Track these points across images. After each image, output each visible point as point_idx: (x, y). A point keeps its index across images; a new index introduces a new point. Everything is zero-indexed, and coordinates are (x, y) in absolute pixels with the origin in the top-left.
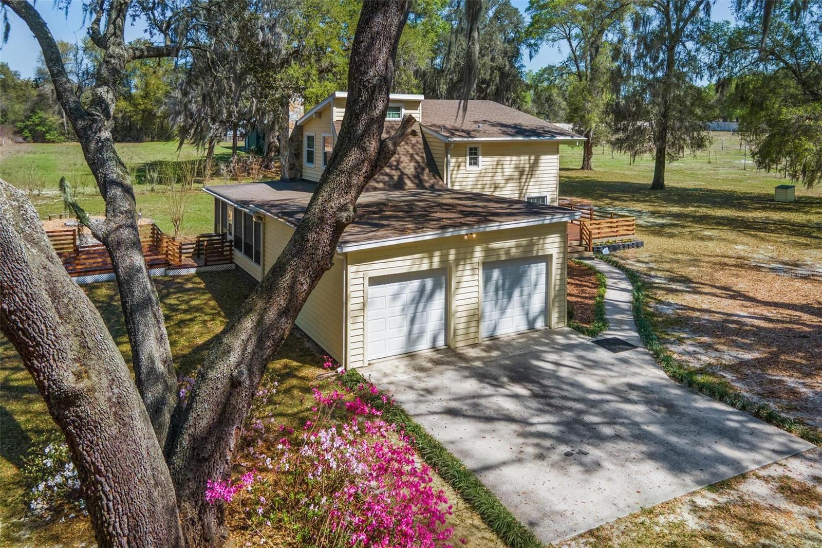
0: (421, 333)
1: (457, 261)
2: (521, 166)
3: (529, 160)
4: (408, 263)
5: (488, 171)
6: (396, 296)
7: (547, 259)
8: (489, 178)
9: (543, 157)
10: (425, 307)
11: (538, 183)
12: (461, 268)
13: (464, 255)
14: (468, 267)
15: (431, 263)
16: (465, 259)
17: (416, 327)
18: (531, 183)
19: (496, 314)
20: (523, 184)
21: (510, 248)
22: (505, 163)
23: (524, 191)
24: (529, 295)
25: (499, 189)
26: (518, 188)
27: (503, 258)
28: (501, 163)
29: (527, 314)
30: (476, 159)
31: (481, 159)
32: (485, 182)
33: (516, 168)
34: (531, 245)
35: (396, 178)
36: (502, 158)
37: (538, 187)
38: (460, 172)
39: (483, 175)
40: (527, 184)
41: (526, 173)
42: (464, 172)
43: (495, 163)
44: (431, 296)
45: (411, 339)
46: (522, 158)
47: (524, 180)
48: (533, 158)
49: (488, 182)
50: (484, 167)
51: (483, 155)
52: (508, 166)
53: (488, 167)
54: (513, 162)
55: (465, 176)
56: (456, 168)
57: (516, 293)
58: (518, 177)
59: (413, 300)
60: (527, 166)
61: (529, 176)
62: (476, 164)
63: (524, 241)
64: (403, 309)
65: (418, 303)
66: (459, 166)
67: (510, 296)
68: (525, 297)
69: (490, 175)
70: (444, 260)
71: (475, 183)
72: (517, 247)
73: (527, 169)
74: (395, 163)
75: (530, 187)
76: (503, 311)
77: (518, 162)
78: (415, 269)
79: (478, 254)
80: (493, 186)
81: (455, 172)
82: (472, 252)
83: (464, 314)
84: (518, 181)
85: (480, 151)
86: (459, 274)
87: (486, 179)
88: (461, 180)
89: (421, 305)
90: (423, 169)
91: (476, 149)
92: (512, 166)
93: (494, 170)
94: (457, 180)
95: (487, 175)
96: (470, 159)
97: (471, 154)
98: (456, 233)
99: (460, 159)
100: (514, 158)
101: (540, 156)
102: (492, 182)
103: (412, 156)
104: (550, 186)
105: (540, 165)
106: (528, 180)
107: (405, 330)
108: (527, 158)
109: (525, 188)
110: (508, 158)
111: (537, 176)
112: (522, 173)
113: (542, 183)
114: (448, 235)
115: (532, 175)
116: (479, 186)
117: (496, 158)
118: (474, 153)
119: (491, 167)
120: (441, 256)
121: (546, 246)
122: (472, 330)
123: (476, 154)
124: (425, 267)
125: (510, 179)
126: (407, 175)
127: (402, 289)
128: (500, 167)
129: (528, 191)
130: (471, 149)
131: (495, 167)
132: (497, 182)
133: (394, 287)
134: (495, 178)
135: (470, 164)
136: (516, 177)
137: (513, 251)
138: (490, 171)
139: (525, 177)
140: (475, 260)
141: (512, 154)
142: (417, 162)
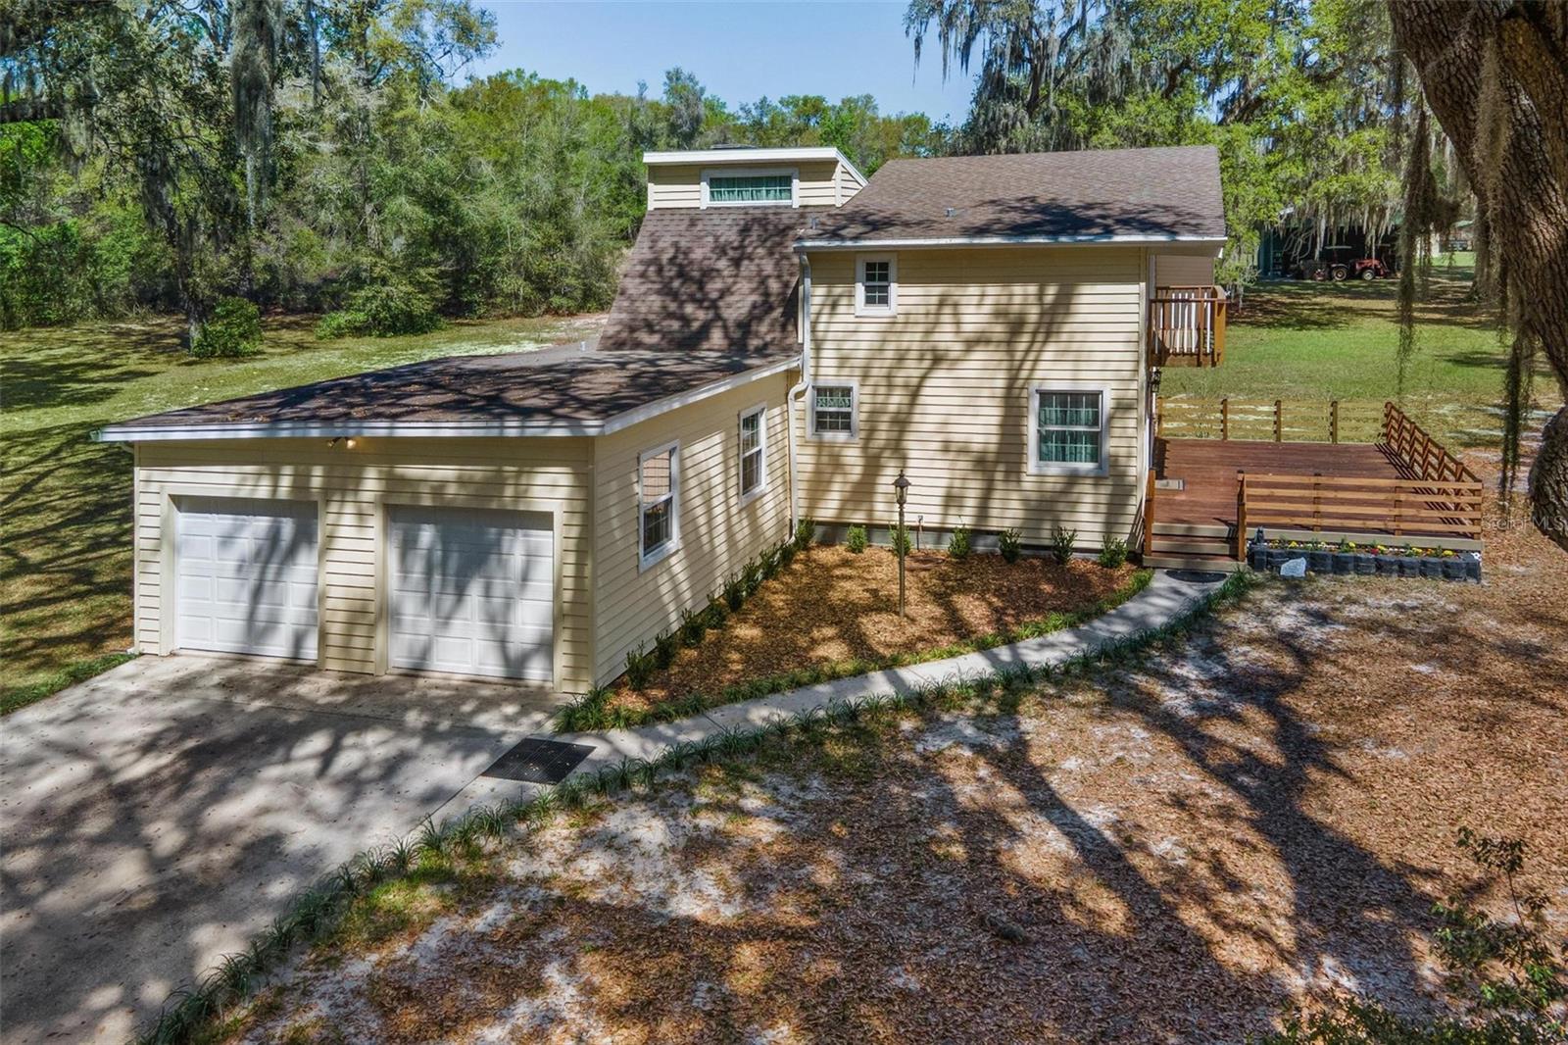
0: (273, 623)
1: (327, 492)
2: (1015, 309)
3: (1041, 295)
4: (233, 479)
5: (912, 319)
6: (227, 540)
7: (544, 521)
8: (918, 337)
9: (1086, 289)
10: (279, 573)
11: (1071, 356)
12: (334, 507)
13: (343, 485)
14: (349, 508)
15: (275, 486)
16: (344, 491)
17: (263, 609)
18: (1046, 356)
19: (427, 623)
20: (1019, 356)
21: (444, 483)
22: (964, 300)
23: (1024, 374)
24: (509, 601)
25: (945, 365)
26: (1005, 365)
27: (427, 501)
28: (951, 300)
29: (502, 642)
30: (885, 289)
31: (894, 289)
32: (904, 345)
33: (997, 314)
34: (497, 483)
35: (696, 325)
36: (954, 290)
37: (1068, 366)
38: (837, 318)
39: (899, 328)
40: (1032, 356)
41: (1029, 328)
42: (851, 318)
43: (934, 300)
44: (291, 553)
45: (256, 630)
46: (1018, 289)
47: (1022, 346)
48: (1052, 290)
49: (915, 346)
50: (902, 310)
51: (901, 281)
52: (972, 309)
53: (913, 310)
54: (989, 300)
55: (851, 327)
56: (827, 310)
57: (475, 590)
58: (1002, 337)
59: (258, 554)
60: (1035, 309)
61: (1040, 337)
62: (884, 301)
63: (477, 472)
64: (240, 569)
65: (267, 562)
66: (834, 305)
67: (460, 593)
68: (497, 601)
69: (921, 328)
70: (301, 485)
71: (876, 345)
72: (461, 482)
73: (1033, 318)
74: (714, 295)
75: (1042, 365)
76: (445, 620)
77: (1004, 300)
78: (244, 493)
79: (372, 483)
80: (929, 356)
81: (824, 318)
82: (359, 479)
83: (341, 604)
84: (1003, 347)
85: (892, 272)
86: (331, 519)
87: (907, 337)
88: (840, 336)
89: (273, 568)
90: (771, 309)
91: (884, 266)
92: (986, 309)
93: (931, 318)
94: (830, 336)
95: (910, 328)
96: (868, 289)
97: (870, 278)
98: (299, 433)
99: (838, 290)
100: (992, 290)
101: (1075, 285)
102: (926, 346)
103: (763, 281)
104: (1114, 365)
105: (1074, 309)
106: (1037, 346)
107: (243, 606)
108: (1032, 289)
109: (1028, 365)
110: (973, 290)
111: (1064, 337)
112: (1016, 327)
113: (1084, 356)
114: (285, 434)
115: (1048, 333)
116: (890, 354)
117: (937, 290)
118: (878, 275)
119: (922, 310)
120: (295, 475)
121: (536, 491)
122: (358, 642)
123: (884, 278)
124: (263, 492)
125: (978, 342)
126: (724, 321)
127: (238, 528)
128: (947, 310)
129: (1038, 374)
130: (870, 266)
131: (933, 309)
132: (942, 346)
133: (223, 522)
134: (936, 337)
135: (870, 301)
136: (996, 337)
137: (452, 489)
138: (921, 319)
139: (1026, 338)
140: (367, 496)
141: (982, 280)
142: (767, 294)
